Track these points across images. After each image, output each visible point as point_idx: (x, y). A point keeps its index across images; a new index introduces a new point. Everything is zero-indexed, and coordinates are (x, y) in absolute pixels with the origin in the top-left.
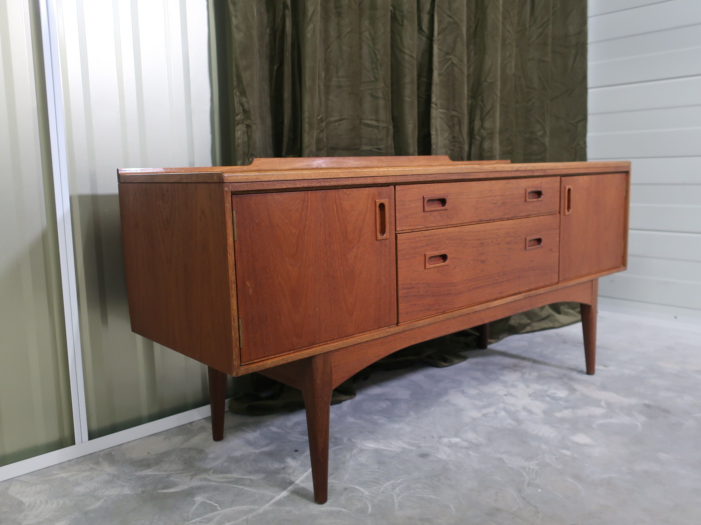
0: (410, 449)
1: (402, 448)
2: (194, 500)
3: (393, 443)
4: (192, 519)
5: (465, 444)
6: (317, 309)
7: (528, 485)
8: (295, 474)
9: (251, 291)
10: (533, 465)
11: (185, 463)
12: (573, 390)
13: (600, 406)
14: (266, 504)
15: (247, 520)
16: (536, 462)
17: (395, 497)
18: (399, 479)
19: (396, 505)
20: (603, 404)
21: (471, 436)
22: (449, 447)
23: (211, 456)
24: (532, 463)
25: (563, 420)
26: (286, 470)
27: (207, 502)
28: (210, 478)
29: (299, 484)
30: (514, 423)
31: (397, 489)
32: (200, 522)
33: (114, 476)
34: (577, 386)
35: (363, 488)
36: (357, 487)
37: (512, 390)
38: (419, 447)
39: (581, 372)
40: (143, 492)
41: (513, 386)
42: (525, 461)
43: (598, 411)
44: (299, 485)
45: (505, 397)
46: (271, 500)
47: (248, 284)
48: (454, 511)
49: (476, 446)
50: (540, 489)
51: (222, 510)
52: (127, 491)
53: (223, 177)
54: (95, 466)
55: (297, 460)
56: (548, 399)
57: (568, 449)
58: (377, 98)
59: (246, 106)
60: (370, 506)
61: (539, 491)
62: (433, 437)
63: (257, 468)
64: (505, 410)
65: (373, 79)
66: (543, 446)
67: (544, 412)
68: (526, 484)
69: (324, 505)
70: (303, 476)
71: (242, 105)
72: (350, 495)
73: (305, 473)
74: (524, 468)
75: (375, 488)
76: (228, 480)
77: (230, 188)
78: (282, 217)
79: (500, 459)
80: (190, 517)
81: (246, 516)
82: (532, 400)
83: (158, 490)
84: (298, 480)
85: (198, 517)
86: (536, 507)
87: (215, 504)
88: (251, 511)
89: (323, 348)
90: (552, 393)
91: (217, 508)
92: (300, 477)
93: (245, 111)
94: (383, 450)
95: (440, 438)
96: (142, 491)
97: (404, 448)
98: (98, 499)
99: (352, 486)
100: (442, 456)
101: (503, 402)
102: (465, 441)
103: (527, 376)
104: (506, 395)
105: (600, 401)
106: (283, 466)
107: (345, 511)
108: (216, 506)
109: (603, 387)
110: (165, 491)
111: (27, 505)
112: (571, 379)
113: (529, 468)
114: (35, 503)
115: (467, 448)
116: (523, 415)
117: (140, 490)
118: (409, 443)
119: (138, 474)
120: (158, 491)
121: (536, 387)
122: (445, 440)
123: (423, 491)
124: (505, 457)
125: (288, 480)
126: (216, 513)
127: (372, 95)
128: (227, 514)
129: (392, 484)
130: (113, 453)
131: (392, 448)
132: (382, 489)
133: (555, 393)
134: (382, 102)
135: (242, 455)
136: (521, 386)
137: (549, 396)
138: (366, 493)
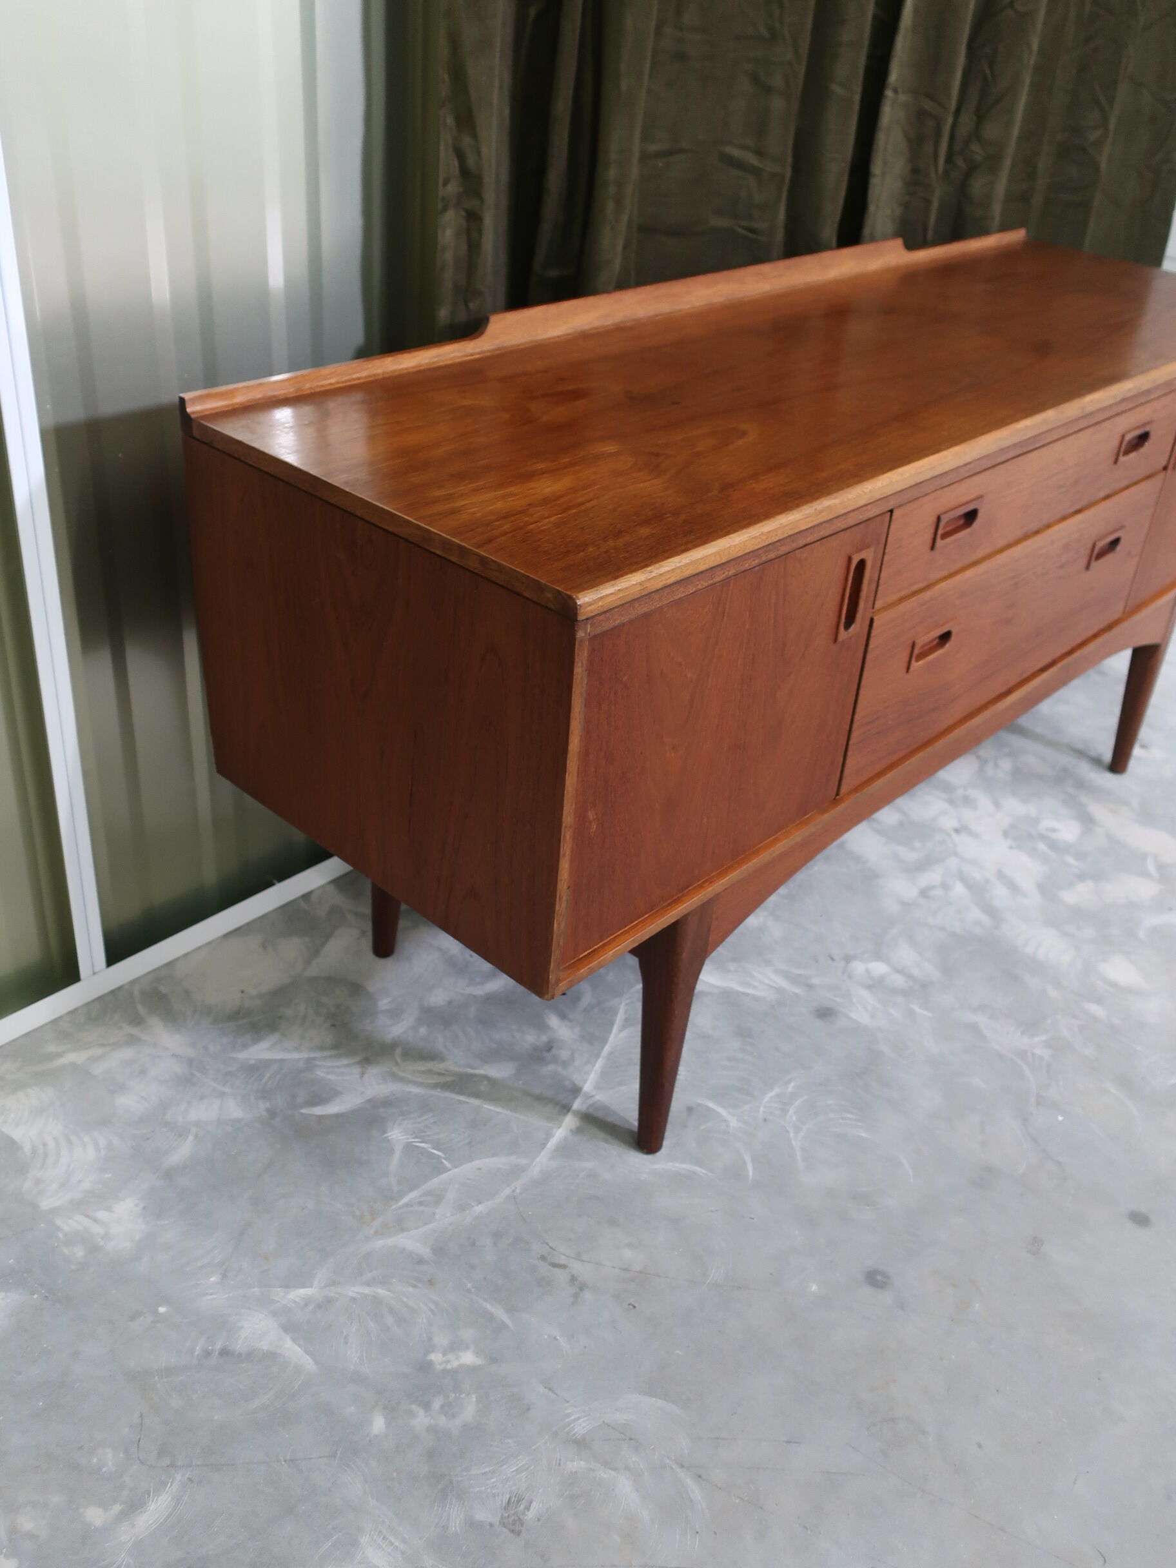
0: (794, 993)
1: (775, 988)
2: (388, 1140)
3: (756, 974)
4: (401, 1195)
5: (899, 981)
6: (705, 820)
7: (1038, 1103)
8: (577, 1063)
9: (595, 826)
10: (1036, 1044)
11: (333, 1025)
12: (1087, 821)
13: (1145, 874)
14: (540, 1152)
15: (514, 1198)
16: (1044, 1038)
17: (792, 1134)
18: (789, 1082)
19: (799, 1158)
20: (1151, 867)
21: (905, 955)
22: (869, 987)
23: (383, 1004)
24: (1036, 1039)
25: (1079, 914)
26: (554, 1051)
27: (417, 1144)
28: (401, 1074)
29: (592, 1094)
30: (985, 919)
31: (791, 1111)
32: (421, 1203)
33: (190, 1062)
34: (1097, 810)
35: (724, 1107)
36: (711, 1105)
37: (968, 815)
38: (810, 987)
39: (1097, 762)
40: (272, 1113)
41: (968, 801)
42: (1023, 1033)
43: (1145, 889)
44: (592, 1096)
45: (954, 835)
46: (547, 1140)
47: (591, 815)
48: (911, 1173)
49: (920, 989)
50: (1061, 1116)
51: (456, 1170)
52: (235, 1110)
53: (576, 608)
54: (134, 1031)
55: (570, 1021)
56: (1042, 846)
57: (1098, 1000)
58: (768, 90)
59: (471, 160)
60: (747, 1158)
61: (1060, 1118)
62: (833, 959)
63: (494, 1045)
64: (962, 877)
65: (763, 31)
66: (1053, 993)
67: (1041, 888)
68: (1033, 1100)
69: (658, 1154)
70: (595, 1069)
71: (460, 155)
72: (703, 1127)
73: (597, 1060)
74: (1022, 1054)
75: (747, 1107)
76: (443, 1080)
77: (589, 630)
78: (672, 654)
79: (974, 1028)
80: (395, 1189)
81: (508, 1186)
82: (1011, 848)
83: (301, 1107)
84: (586, 1080)
85: (411, 1190)
86: (1059, 1163)
87: (435, 1152)
88: (516, 1172)
89: (705, 895)
90: (1048, 830)
91: (442, 1163)
92: (589, 1073)
93: (465, 172)
94: (738, 993)
95: (848, 959)
96: (268, 1110)
97: (780, 991)
98: (181, 1133)
99: (699, 1101)
100: (860, 1016)
101: (955, 854)
102: (898, 971)
103: (990, 771)
104: (957, 831)
105: (1144, 857)
106: (544, 1038)
107: (704, 1173)
108: (439, 1156)
109: (1147, 817)
110: (318, 1111)
111: (27, 1148)
112: (1081, 784)
113: (1033, 1054)
114: (45, 1145)
115: (905, 993)
116: (1000, 894)
117: (263, 1106)
118: (788, 976)
119: (242, 1055)
120: (303, 1111)
121: (1015, 806)
122: (858, 967)
123: (842, 1118)
124: (981, 1019)
125: (567, 1083)
126: (444, 1176)
127: (755, 80)
128: (468, 1179)
129: (778, 1096)
130: (163, 989)
131: (755, 988)
132: (761, 1110)
133: (1054, 830)
134: (777, 104)
135: (450, 1003)
136: (984, 801)
137: (1042, 837)
138: (734, 1123)
